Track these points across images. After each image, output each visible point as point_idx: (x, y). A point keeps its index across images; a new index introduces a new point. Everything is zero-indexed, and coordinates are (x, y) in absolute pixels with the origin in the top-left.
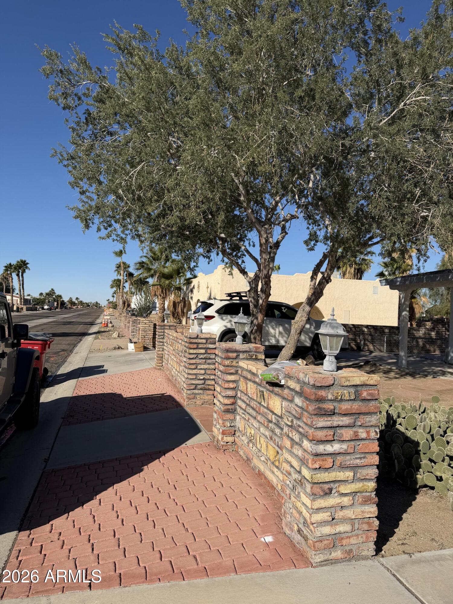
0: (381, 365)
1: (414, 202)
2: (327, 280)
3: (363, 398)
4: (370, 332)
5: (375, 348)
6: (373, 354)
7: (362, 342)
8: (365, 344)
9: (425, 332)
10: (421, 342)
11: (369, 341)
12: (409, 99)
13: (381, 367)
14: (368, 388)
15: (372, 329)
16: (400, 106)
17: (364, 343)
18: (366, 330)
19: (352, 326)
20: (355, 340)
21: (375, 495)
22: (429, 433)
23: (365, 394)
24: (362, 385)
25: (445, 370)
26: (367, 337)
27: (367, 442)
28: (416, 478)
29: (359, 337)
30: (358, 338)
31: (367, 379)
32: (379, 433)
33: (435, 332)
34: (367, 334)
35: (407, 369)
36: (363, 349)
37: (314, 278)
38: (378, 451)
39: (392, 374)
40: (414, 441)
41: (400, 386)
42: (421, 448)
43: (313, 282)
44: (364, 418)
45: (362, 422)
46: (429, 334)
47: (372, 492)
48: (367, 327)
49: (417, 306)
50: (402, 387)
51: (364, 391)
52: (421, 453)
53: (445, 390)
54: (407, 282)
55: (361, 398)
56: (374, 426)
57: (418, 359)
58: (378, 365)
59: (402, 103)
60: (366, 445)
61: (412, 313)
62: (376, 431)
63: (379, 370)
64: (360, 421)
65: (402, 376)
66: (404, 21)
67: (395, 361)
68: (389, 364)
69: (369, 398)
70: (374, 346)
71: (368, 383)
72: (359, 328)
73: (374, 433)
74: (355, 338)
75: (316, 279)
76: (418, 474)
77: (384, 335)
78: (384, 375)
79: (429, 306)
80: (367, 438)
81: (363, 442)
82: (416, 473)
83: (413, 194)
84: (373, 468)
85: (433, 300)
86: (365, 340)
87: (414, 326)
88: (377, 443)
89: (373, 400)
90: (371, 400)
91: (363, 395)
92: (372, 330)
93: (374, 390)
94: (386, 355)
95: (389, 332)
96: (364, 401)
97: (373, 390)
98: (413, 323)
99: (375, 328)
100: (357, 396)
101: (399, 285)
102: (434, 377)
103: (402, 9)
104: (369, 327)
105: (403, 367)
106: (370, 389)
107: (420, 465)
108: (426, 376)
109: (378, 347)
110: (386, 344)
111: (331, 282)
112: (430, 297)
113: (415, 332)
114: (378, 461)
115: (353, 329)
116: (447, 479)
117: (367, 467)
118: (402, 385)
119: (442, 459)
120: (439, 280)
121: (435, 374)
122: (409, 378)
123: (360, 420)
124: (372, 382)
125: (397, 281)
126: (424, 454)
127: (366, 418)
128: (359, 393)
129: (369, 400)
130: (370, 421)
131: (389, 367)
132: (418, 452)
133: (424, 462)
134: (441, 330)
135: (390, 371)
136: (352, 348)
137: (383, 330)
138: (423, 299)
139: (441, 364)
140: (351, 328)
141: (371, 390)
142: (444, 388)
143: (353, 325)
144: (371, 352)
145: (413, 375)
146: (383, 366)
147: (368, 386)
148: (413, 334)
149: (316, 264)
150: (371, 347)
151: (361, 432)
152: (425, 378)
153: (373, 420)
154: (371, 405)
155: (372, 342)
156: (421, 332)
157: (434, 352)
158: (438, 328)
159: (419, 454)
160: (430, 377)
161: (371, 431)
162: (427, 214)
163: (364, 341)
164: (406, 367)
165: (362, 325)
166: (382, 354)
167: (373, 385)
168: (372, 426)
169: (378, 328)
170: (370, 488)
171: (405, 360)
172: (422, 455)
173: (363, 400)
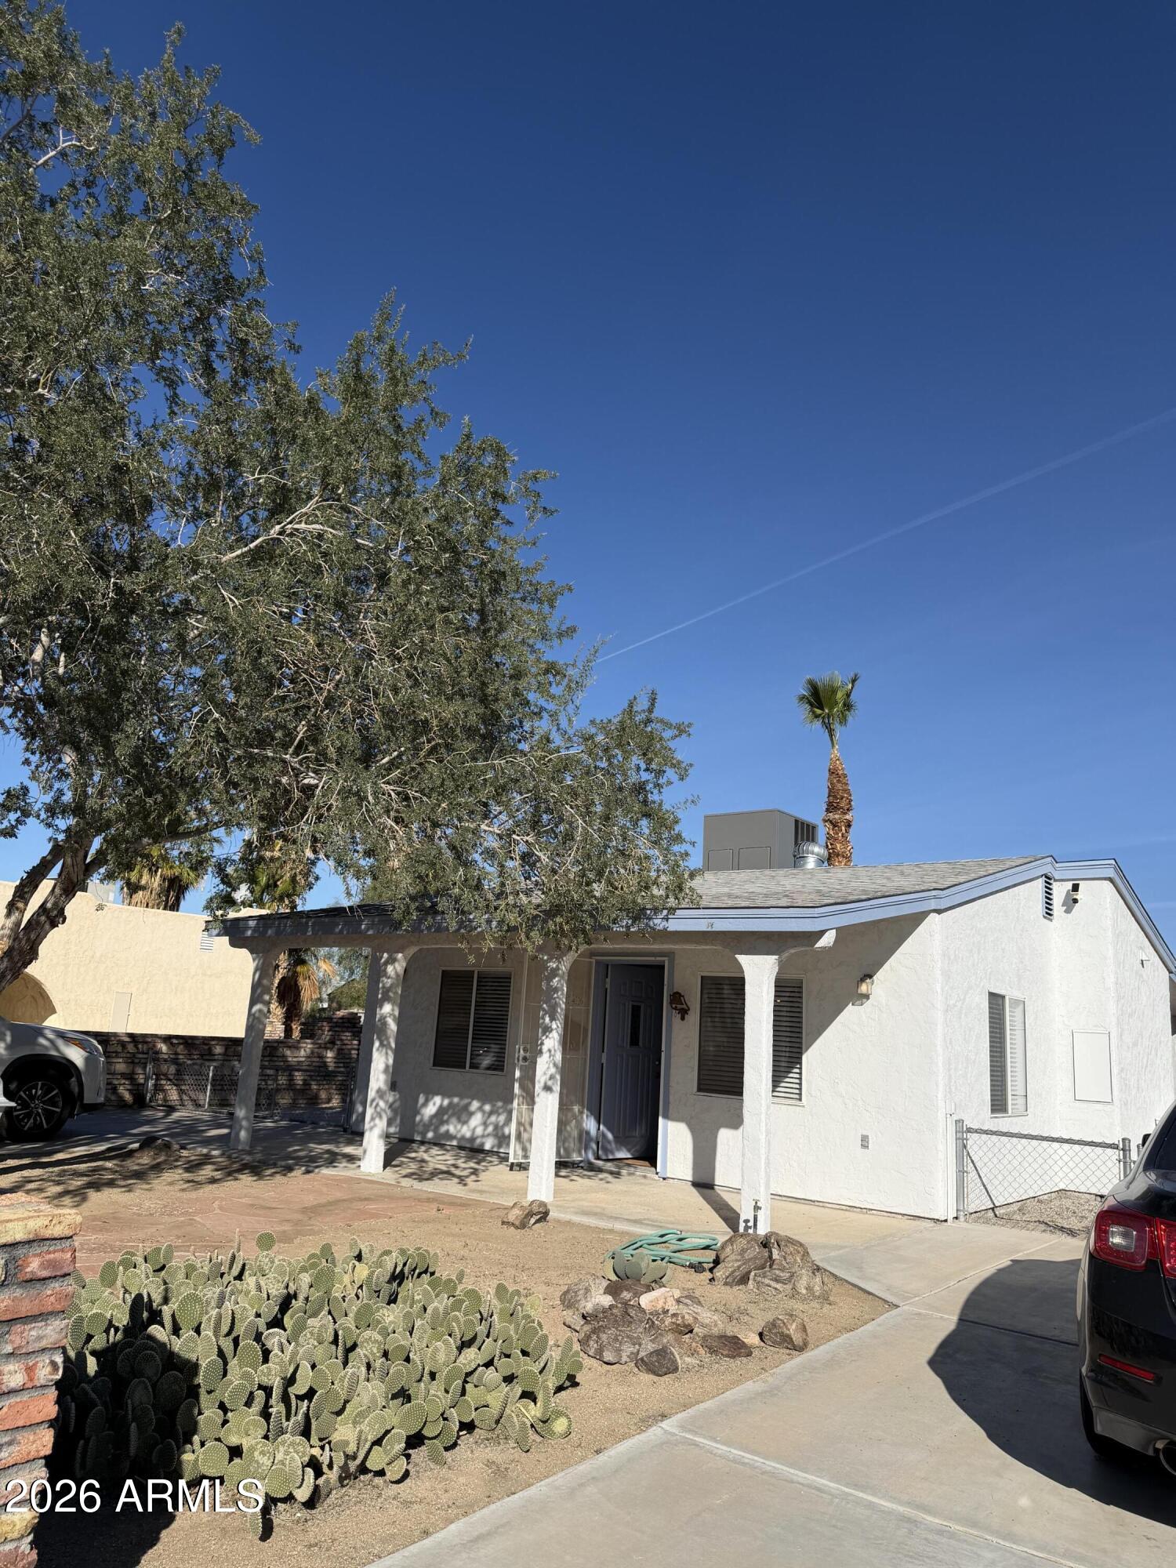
0: (183, 1147)
1: (291, 750)
2: (52, 916)
3: (28, 1277)
4: (176, 1054)
5: (185, 1097)
6: (176, 1115)
7: (151, 1083)
8: (158, 1088)
9: (312, 1053)
10: (299, 1077)
11: (170, 1080)
12: (291, 522)
13: (185, 1153)
14: (46, 1248)
15: (182, 1047)
16: (272, 532)
17: (155, 1085)
18: (164, 1048)
19: (127, 1039)
20: (130, 1077)
21: (31, 1543)
22: (228, 1334)
23: (34, 1266)
24: (29, 1242)
25: (337, 1150)
26: (164, 1068)
27: (25, 1397)
28: (180, 1463)
29: (144, 1068)
30: (140, 1071)
31: (46, 1222)
32: (61, 1366)
33: (335, 1050)
34: (165, 1060)
35: (249, 1153)
36: (151, 1101)
37: (17, 909)
38: (53, 1415)
39: (208, 1171)
40: (188, 1361)
41: (216, 1205)
42: (200, 1379)
43: (13, 918)
44: (22, 1333)
45: (18, 1341)
46: (321, 1057)
47: (22, 1537)
48: (168, 1039)
49: (307, 982)
50: (221, 1208)
51: (35, 1255)
52: (202, 1391)
53: (324, 1206)
54: (270, 932)
55: (21, 1277)
56: (51, 1349)
57: (283, 1123)
58: (176, 1147)
59: (278, 527)
60: (20, 1406)
61: (295, 1001)
62: (54, 1364)
63: (177, 1160)
64: (12, 1342)
65: (229, 1174)
66: (298, 352)
67: (225, 1131)
68: (208, 1142)
69: (45, 1273)
70: (181, 1092)
71: (48, 1233)
72: (146, 1043)
73: (49, 1369)
74: (133, 1073)
75: (22, 912)
76: (185, 1452)
77: (207, 1063)
78: (187, 1175)
79: (337, 982)
80: (26, 1386)
81: (13, 1400)
82: (182, 1450)
83: (290, 735)
84: (33, 1467)
85: (345, 968)
86: (158, 1076)
87: (296, 1034)
88: (53, 1393)
89: (55, 1277)
90: (50, 1278)
91: (28, 1270)
92: (180, 1049)
93: (62, 1250)
94: (205, 1115)
95: (225, 1054)
96: (29, 1284)
97: (58, 1251)
98: (294, 1027)
99: (189, 1042)
100: (12, 1272)
101: (252, 937)
102: (308, 1172)
103: (296, 325)
104: (175, 1041)
105: (240, 1148)
106: (51, 1249)
107: (196, 1423)
108: (290, 1169)
109: (192, 1094)
110: (212, 1085)
111: (64, 922)
112: (339, 963)
113: (288, 1053)
114: (50, 1445)
115: (131, 1048)
116: (252, 1449)
117: (15, 1469)
118: (222, 1199)
119: (244, 1400)
120: (341, 932)
121: (311, 1163)
122: (246, 1179)
123: (12, 1337)
124: (57, 1231)
125: (247, 928)
126: (209, 1392)
127: (30, 1330)
128: (20, 1262)
129: (44, 1279)
130: (39, 1338)
131: (205, 1151)
132: (193, 1392)
133: (209, 1414)
134: (349, 1047)
135: (206, 1160)
136: (121, 1098)
137: (210, 1049)
138: (323, 966)
139: (334, 1133)
140: (123, 1044)
141: (54, 1252)
142: (323, 1200)
143: (131, 1035)
144: (171, 1109)
145: (256, 1170)
146: (189, 1150)
147: (48, 1242)
148: (284, 1056)
149: (29, 868)
150: (173, 1095)
151: (10, 1373)
152: (285, 1175)
153: (53, 1331)
154: (49, 1292)
155: (178, 1081)
156: (302, 1053)
157: (329, 1100)
158: (342, 1040)
159: (196, 1396)
160: (298, 1172)
161: (40, 1365)
162: (316, 782)
163: (157, 1079)
164: (247, 1148)
165: (156, 1036)
166: (198, 1114)
167: (61, 1239)
168: (44, 1350)
169: (197, 1042)
170: (17, 1527)
171: (247, 1130)
172: (203, 1397)
173: (26, 1281)
